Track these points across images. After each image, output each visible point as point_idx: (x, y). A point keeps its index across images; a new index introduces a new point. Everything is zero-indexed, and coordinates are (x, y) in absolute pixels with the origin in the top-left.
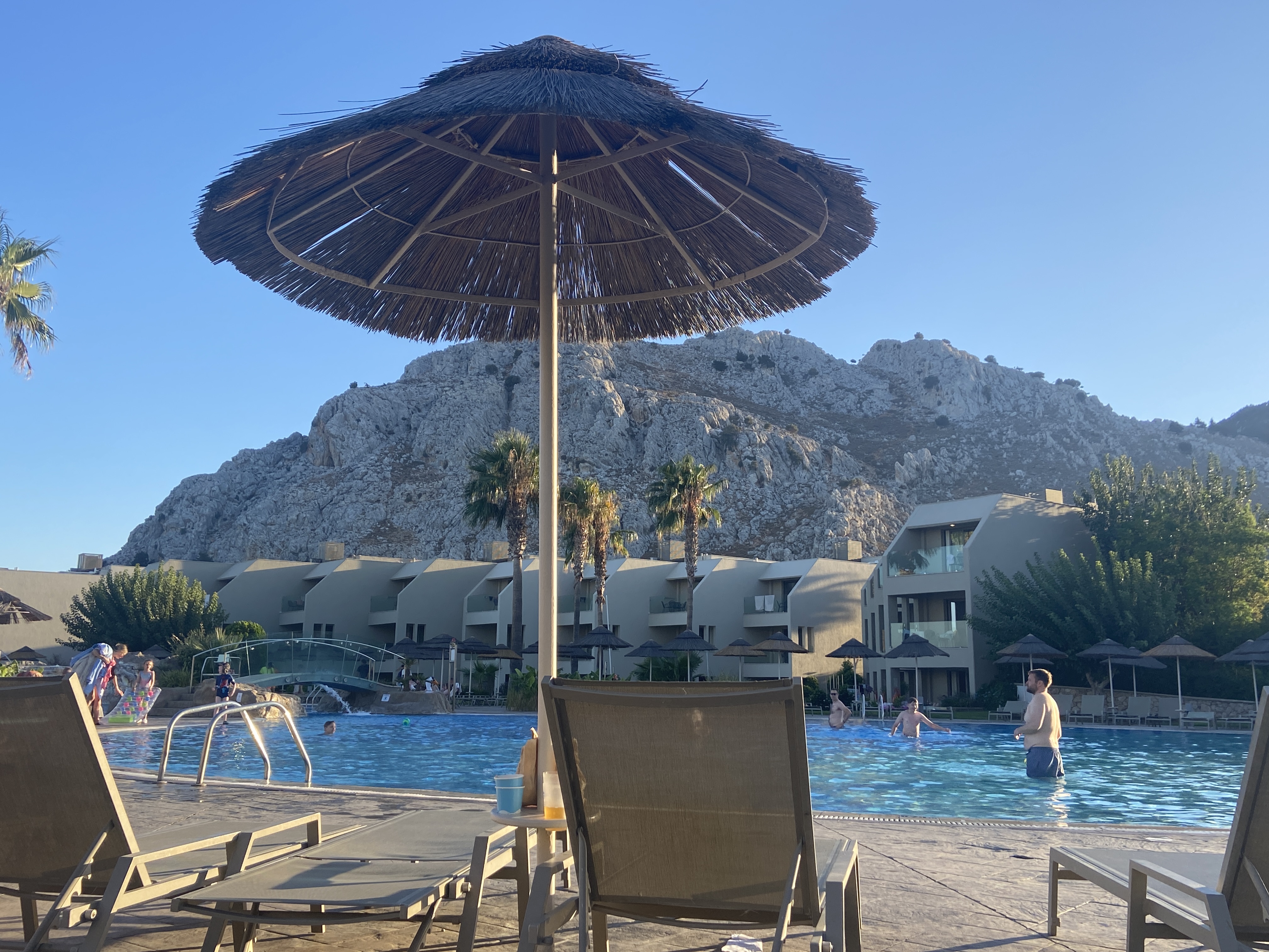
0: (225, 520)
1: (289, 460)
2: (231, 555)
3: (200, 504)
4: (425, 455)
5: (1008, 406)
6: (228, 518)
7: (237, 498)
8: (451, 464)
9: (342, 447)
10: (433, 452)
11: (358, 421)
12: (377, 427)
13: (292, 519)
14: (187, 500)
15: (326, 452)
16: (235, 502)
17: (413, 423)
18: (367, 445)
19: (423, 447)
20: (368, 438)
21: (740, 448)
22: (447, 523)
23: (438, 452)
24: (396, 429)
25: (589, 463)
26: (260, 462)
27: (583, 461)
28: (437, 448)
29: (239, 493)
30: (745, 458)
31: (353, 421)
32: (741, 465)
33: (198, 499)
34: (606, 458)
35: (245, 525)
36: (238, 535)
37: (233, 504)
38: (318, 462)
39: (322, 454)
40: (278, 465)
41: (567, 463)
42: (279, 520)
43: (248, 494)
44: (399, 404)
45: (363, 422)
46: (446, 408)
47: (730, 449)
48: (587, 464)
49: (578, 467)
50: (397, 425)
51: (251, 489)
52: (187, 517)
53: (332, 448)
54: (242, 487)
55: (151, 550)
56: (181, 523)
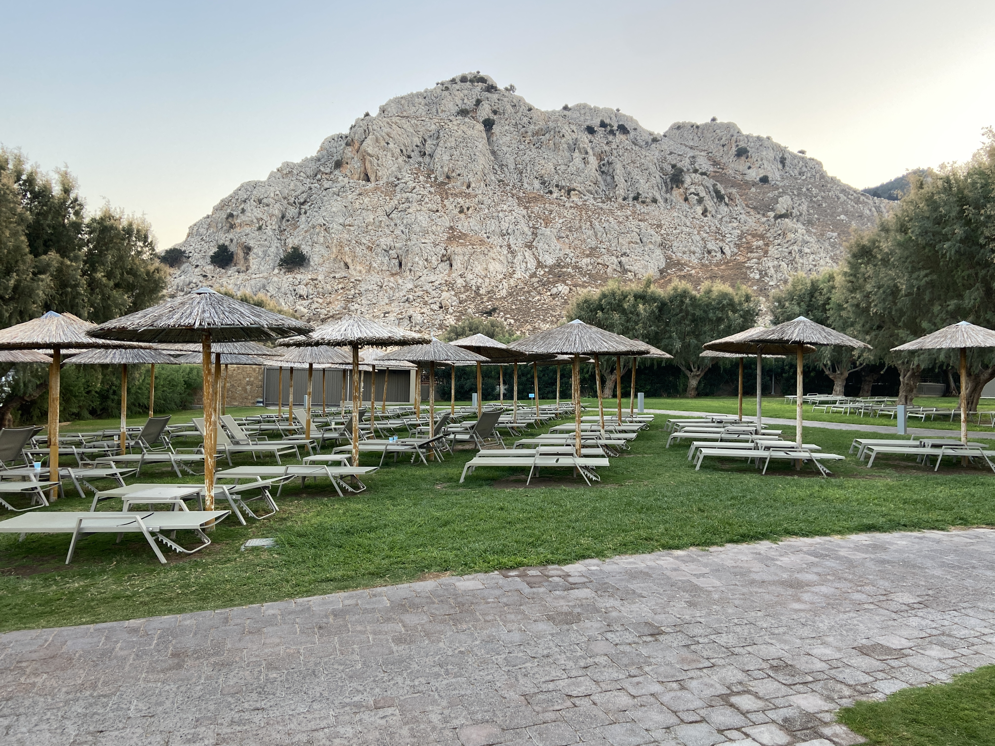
0: (288, 221)
1: (326, 174)
2: (317, 250)
3: (268, 205)
4: (448, 177)
5: (796, 172)
6: (291, 219)
7: (295, 203)
8: (473, 185)
9: (378, 165)
10: (454, 174)
11: (388, 143)
12: (402, 151)
13: (370, 222)
14: (254, 201)
15: (363, 169)
17: (428, 150)
18: (396, 165)
19: (446, 169)
20: (397, 159)
21: (686, 186)
22: (505, 232)
23: (459, 175)
24: (412, 154)
25: (579, 191)
26: (302, 174)
27: (574, 190)
28: (458, 172)
30: (691, 194)
31: (383, 144)
32: (686, 200)
33: (265, 201)
34: (590, 188)
35: (324, 225)
36: (318, 233)
38: (357, 176)
39: (359, 170)
40: (317, 178)
41: (560, 190)
42: (356, 222)
43: (302, 201)
44: (412, 133)
45: (391, 145)
46: (453, 139)
47: (677, 186)
48: (577, 192)
49: (569, 194)
50: (413, 151)
51: (304, 196)
52: (259, 216)
53: (368, 165)
54: (297, 193)
55: (227, 243)
56: (255, 221)
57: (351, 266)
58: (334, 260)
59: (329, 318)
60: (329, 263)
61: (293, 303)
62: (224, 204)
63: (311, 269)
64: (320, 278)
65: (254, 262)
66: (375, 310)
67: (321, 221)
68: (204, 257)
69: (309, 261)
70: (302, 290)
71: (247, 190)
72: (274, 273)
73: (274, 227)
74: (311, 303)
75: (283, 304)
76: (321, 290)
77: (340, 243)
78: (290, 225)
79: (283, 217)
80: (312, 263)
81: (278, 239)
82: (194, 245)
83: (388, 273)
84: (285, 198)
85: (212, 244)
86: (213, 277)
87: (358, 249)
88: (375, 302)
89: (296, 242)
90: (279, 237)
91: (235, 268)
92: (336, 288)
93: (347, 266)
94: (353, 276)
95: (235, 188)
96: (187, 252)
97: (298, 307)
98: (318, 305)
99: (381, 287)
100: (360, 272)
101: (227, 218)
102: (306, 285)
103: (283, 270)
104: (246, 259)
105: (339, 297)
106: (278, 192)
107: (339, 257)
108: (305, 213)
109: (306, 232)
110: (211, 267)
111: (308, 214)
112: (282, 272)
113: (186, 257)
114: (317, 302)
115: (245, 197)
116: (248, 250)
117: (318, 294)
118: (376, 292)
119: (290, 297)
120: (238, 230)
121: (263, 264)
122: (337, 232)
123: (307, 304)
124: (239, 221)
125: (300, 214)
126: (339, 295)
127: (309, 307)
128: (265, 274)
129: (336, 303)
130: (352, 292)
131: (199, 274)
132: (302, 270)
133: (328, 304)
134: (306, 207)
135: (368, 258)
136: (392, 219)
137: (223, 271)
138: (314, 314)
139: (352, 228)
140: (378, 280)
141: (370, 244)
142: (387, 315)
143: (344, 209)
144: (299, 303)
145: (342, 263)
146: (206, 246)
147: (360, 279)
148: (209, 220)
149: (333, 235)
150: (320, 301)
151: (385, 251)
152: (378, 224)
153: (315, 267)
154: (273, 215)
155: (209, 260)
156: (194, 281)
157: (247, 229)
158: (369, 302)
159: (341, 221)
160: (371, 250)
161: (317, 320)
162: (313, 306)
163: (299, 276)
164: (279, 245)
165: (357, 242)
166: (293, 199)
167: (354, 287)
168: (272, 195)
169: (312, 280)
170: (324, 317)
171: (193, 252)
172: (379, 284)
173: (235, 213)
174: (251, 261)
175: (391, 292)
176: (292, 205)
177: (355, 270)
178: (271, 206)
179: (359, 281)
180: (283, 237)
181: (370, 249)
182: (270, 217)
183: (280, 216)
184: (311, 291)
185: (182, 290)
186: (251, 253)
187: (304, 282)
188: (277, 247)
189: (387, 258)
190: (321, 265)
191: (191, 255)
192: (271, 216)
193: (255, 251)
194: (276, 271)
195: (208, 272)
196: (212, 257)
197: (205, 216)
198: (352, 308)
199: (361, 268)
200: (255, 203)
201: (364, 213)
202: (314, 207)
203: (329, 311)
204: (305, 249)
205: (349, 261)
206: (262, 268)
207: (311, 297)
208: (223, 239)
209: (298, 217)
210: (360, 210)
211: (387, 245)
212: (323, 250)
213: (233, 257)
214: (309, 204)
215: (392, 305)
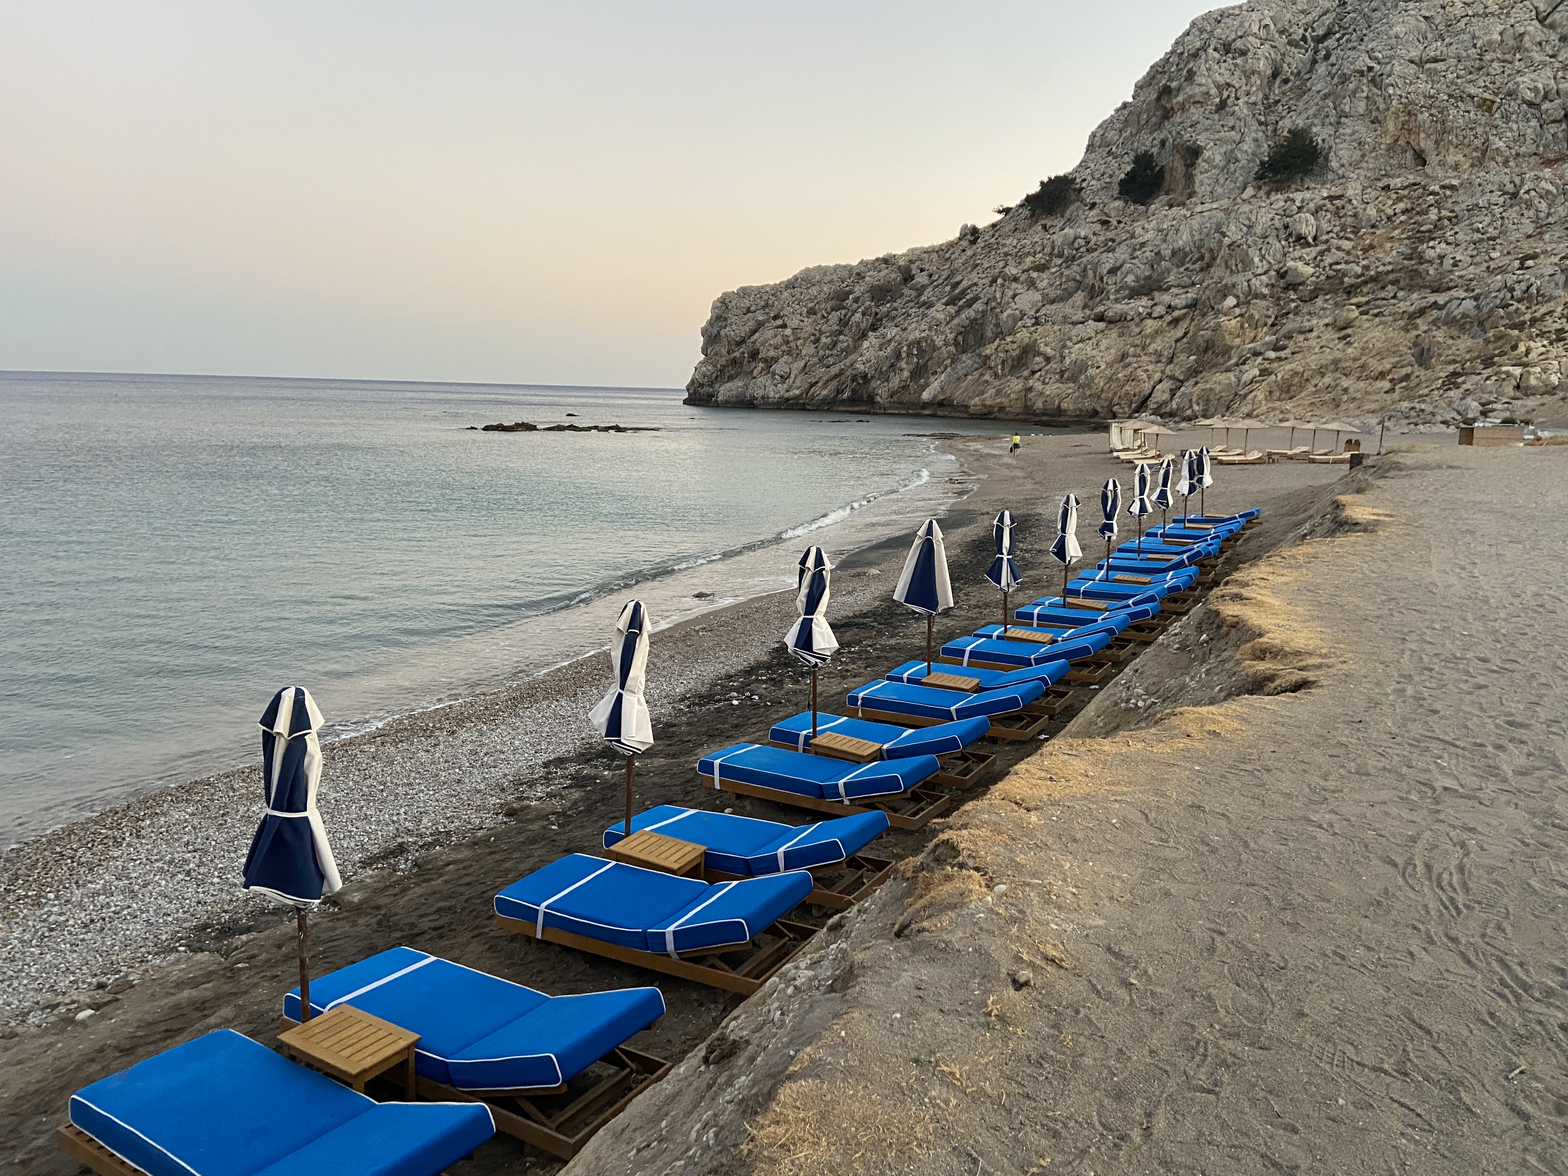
0: (1286, 81)
2: (1348, 131)
3: (1243, 53)
6: (1292, 78)
7: (1304, 38)
13: (1490, 43)
14: (1215, 50)
16: (1301, 47)
29: (1306, 30)
33: (1239, 44)
35: (1370, 69)
36: (1354, 92)
37: (1296, 51)
42: (1452, 48)
43: (1321, 32)
51: (1328, 20)
52: (1221, 80)
54: (1310, 18)
55: (1155, 150)
56: (1214, 91)
57: (1432, 158)
58: (1389, 149)
59: (1365, 283)
60: (1376, 158)
61: (1279, 256)
62: (1157, 70)
63: (1330, 177)
64: (1350, 193)
65: (1203, 180)
66: (1494, 255)
67: (1363, 61)
68: (1107, 187)
69: (1326, 159)
70: (1307, 225)
71: (1202, 31)
72: (1245, 196)
73: (1253, 99)
74: (1322, 253)
75: (1256, 260)
76: (1350, 220)
77: (1406, 106)
78: (1291, 89)
79: (1275, 75)
80: (1334, 164)
81: (1260, 123)
82: (1092, 166)
83: (1533, 160)
84: (1282, 32)
85: (1126, 159)
86: (1119, 222)
87: (1453, 112)
88: (1495, 233)
89: (1301, 123)
90: (1262, 119)
91: (1164, 198)
92: (1390, 212)
93: (1421, 159)
94: (1435, 179)
95: (1180, 33)
96: (1078, 180)
97: (1290, 264)
98: (1341, 254)
99: (1514, 195)
100: (1456, 167)
101: (1159, 99)
102: (1315, 213)
103: (1266, 189)
104: (1189, 178)
105: (1397, 232)
106: (1268, 21)
107: (1402, 142)
108: (1327, 57)
109: (1326, 96)
110: (1119, 204)
111: (1333, 59)
112: (1262, 193)
113: (1075, 190)
114: (1339, 249)
115: (1198, 44)
116: (1193, 153)
117: (1343, 229)
118: (1497, 210)
119: (1275, 242)
120: (1177, 118)
121: (1222, 181)
122: (1400, 82)
123: (1314, 254)
124: (1180, 99)
125: (1314, 62)
126: (1395, 228)
127: (1316, 262)
128: (1225, 203)
129: (1388, 245)
130: (1433, 215)
131: (1095, 219)
132: (1308, 183)
133: (1365, 251)
134: (1331, 42)
135: (1479, 130)
136: (1552, 26)
137: (1142, 208)
138: (1328, 277)
139: (1440, 66)
140: (1506, 180)
141: (1486, 96)
142: (1530, 263)
143: (1423, 25)
144: (1297, 254)
145: (1409, 155)
146: (1114, 164)
147: (1455, 182)
148: (1126, 112)
149: (1391, 91)
150: (1347, 245)
151: (1530, 104)
152: (1511, 42)
153: (1340, 172)
154: (1253, 73)
155: (1115, 190)
156: (1083, 234)
157: (1195, 113)
158: (1477, 236)
159: (1414, 54)
160: (1489, 110)
161: (1336, 292)
162: (1328, 260)
163: (1298, 197)
164: (1260, 134)
165: (1450, 96)
166: (1301, 31)
167: (1438, 205)
168: (1255, 28)
169: (1331, 198)
170: (1354, 281)
171: (1089, 178)
172: (1510, 188)
173: (1174, 85)
174: (1199, 178)
175: (1543, 206)
176: (1297, 46)
177: (1442, 163)
178: (1250, 55)
179: (1452, 188)
180: (1272, 118)
181: (1487, 106)
182: (1248, 78)
183: (1269, 72)
184: (1325, 226)
185: (1060, 255)
186: (1201, 164)
187: (1312, 205)
188: (1256, 140)
189: (1534, 123)
190: (1355, 165)
191: (1084, 185)
192: (1248, 75)
193: (1206, 154)
194: (1250, 191)
195: (1113, 214)
196: (1122, 183)
197: (1119, 105)
198: (1430, 254)
199: (1460, 157)
200: (1216, 55)
201: (1477, 25)
202: (1349, 41)
203: (1366, 268)
204: (1321, 134)
205: (1425, 143)
206: (1219, 190)
207: (1325, 237)
208: (1147, 142)
209: (1310, 71)
210: (1464, 20)
211: (1536, 90)
212: (1363, 130)
213: (1163, 178)
214: (1338, 36)
215: (1547, 237)
